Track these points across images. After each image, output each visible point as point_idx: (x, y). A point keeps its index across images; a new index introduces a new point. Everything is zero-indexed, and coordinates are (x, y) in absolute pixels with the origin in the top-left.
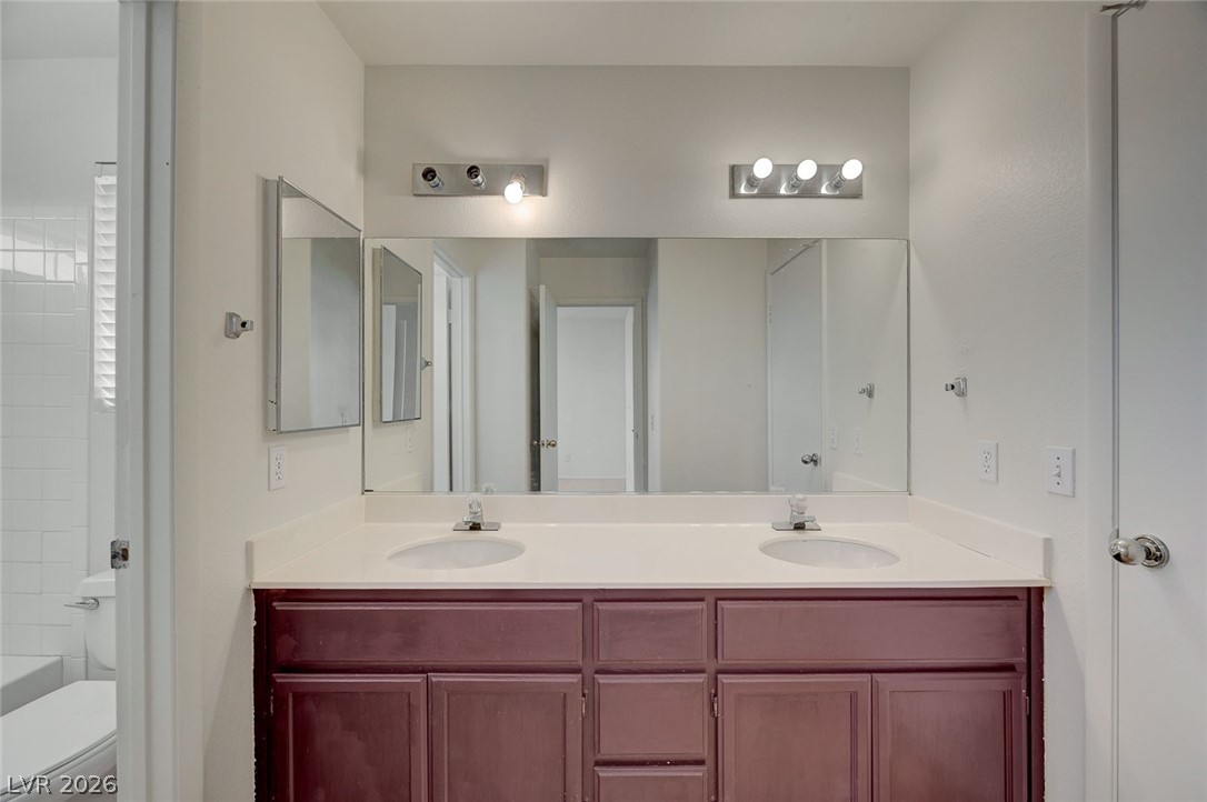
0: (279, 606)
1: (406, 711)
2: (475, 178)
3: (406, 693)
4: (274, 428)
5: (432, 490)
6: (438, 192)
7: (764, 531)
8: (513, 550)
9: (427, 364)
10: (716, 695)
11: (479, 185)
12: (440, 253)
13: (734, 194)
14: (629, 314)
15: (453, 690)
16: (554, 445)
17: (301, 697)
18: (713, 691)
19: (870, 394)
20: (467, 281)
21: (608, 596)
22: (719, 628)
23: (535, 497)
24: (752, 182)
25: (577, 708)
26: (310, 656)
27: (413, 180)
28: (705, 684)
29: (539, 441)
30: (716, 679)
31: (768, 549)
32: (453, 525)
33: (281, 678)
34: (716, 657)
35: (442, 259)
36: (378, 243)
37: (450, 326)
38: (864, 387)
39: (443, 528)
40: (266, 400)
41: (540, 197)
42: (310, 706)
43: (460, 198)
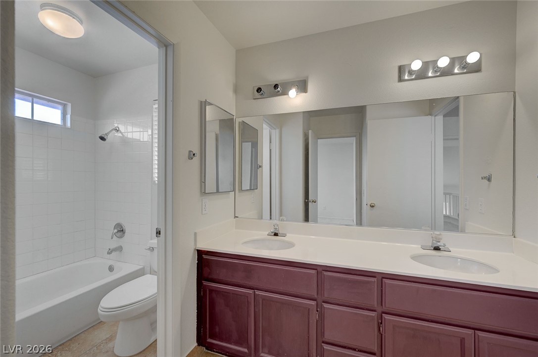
0: (204, 256)
1: (247, 304)
2: (278, 89)
3: (246, 296)
4: (204, 193)
5: (262, 218)
6: (263, 97)
7: (416, 249)
8: (291, 245)
9: (260, 166)
10: (381, 323)
11: (279, 91)
12: (266, 120)
13: (400, 79)
14: (353, 140)
15: (264, 299)
16: (315, 202)
17: (212, 291)
18: (380, 321)
19: (489, 179)
20: (278, 131)
21: (328, 269)
22: (383, 292)
23: (306, 224)
24: (411, 72)
25: (314, 316)
26: (215, 277)
27: (253, 93)
28: (376, 318)
29: (308, 200)
30: (382, 316)
31: (415, 258)
32: (267, 233)
33: (205, 283)
34: (382, 305)
35: (266, 122)
36: (240, 120)
37: (271, 150)
38: (485, 176)
39: (263, 233)
40: (201, 182)
41: (305, 94)
42: (214, 295)
43: (271, 98)
